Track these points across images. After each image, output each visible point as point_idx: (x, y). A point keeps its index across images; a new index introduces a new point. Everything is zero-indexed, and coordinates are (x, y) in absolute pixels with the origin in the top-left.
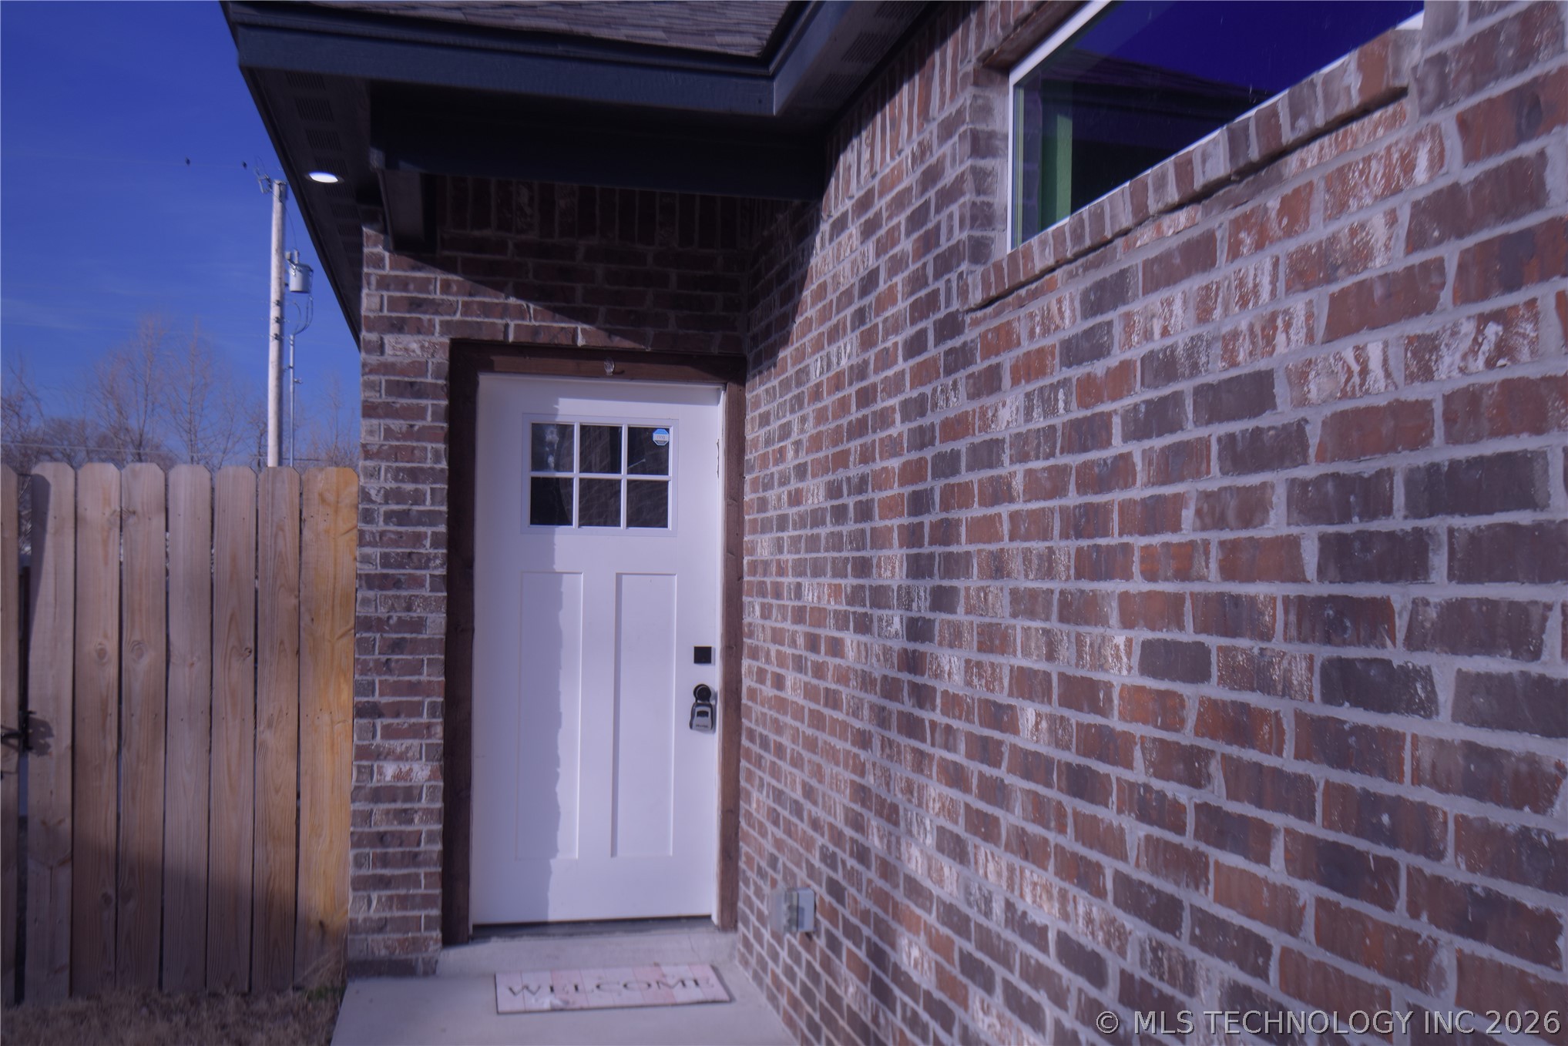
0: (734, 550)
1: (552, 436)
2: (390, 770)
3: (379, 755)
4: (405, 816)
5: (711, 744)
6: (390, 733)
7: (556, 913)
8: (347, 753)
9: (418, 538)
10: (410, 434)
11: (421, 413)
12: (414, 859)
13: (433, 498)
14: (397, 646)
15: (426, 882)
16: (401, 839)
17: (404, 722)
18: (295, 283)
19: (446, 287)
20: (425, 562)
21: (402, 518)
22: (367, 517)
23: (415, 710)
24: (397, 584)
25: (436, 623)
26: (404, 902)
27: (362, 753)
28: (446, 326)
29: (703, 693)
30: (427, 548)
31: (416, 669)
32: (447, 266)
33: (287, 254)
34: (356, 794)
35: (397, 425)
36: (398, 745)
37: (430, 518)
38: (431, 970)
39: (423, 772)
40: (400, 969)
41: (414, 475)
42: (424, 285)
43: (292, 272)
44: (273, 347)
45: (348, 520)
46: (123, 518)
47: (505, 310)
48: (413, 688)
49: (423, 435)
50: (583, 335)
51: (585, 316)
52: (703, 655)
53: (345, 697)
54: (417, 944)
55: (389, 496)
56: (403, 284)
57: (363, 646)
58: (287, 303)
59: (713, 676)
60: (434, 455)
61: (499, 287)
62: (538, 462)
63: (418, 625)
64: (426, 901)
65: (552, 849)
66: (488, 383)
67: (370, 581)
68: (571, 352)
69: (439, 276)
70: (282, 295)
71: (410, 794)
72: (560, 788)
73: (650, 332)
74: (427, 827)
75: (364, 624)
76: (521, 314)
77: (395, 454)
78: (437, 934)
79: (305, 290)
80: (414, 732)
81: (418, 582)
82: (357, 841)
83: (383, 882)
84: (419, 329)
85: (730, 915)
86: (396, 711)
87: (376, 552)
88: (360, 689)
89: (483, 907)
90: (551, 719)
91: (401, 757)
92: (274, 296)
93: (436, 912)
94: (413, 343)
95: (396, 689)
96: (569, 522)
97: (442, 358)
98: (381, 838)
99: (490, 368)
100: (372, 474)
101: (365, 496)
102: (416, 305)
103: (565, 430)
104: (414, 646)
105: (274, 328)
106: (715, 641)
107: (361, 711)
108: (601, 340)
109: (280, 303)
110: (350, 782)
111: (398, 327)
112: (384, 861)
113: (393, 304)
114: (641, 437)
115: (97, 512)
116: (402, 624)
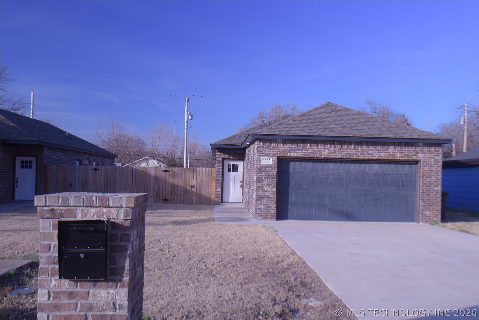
0: (243, 174)
1: (230, 165)
2: (218, 190)
3: (217, 189)
4: (219, 193)
5: (242, 189)
6: (218, 187)
7: (230, 202)
8: (215, 188)
9: (220, 173)
10: (219, 165)
11: (220, 164)
12: (219, 196)
13: (221, 170)
14: (218, 181)
15: (220, 198)
16: (218, 195)
17: (219, 186)
18: (190, 118)
19: (222, 154)
20: (220, 175)
21: (219, 171)
22: (216, 171)
23: (219, 185)
24: (218, 176)
25: (221, 179)
26: (219, 199)
27: (216, 188)
28: (222, 157)
29: (241, 185)
30: (220, 174)
31: (220, 182)
32: (222, 153)
33: (189, 113)
34: (215, 191)
35: (218, 165)
36: (218, 188)
37: (221, 171)
38: (220, 204)
39: (220, 190)
40: (218, 204)
41: (220, 168)
42: (220, 154)
43: (189, 116)
44: (186, 130)
45: (215, 172)
46: (200, 171)
47: (226, 156)
48: (219, 184)
49: (220, 165)
50: (232, 158)
51: (232, 156)
52: (241, 182)
53: (214, 184)
54: (220, 203)
55: (218, 170)
56: (219, 154)
57: (216, 181)
58: (188, 122)
59: (242, 184)
60: (221, 167)
61: (226, 154)
62: (229, 167)
63: (220, 179)
64: (220, 199)
65: (229, 197)
66: (225, 161)
67: (216, 176)
68: (231, 159)
69: (221, 154)
70: (187, 120)
71: (219, 192)
72: (230, 192)
73: (237, 157)
74: (220, 194)
75: (216, 179)
76: (227, 156)
77: (218, 167)
78: (221, 202)
79: (192, 119)
80: (219, 187)
81: (220, 176)
82: (215, 195)
83: (217, 198)
84: (220, 158)
85: (243, 202)
86: (218, 185)
87: (217, 174)
88: (216, 184)
89: (224, 201)
90: (229, 187)
91: (218, 189)
92: (186, 121)
93: (221, 200)
94: (219, 159)
95: (218, 184)
96: (231, 171)
97: (222, 160)
98: (217, 195)
99: (225, 160)
100: (217, 168)
101: (216, 170)
102: (220, 156)
103: (231, 165)
104: (219, 181)
105: (186, 127)
106: (242, 181)
107: (216, 185)
108: (233, 158)
109: (187, 122)
110: (215, 190)
111: (218, 157)
112: (217, 196)
113: (218, 156)
114: (236, 165)
115: (198, 171)
116: (219, 179)
